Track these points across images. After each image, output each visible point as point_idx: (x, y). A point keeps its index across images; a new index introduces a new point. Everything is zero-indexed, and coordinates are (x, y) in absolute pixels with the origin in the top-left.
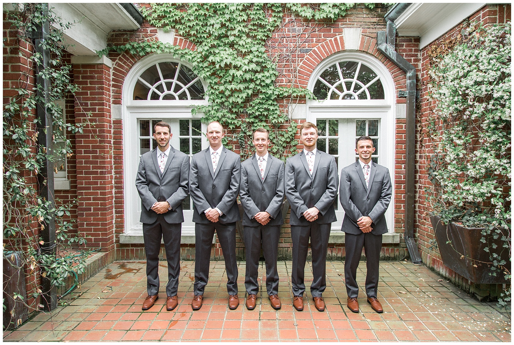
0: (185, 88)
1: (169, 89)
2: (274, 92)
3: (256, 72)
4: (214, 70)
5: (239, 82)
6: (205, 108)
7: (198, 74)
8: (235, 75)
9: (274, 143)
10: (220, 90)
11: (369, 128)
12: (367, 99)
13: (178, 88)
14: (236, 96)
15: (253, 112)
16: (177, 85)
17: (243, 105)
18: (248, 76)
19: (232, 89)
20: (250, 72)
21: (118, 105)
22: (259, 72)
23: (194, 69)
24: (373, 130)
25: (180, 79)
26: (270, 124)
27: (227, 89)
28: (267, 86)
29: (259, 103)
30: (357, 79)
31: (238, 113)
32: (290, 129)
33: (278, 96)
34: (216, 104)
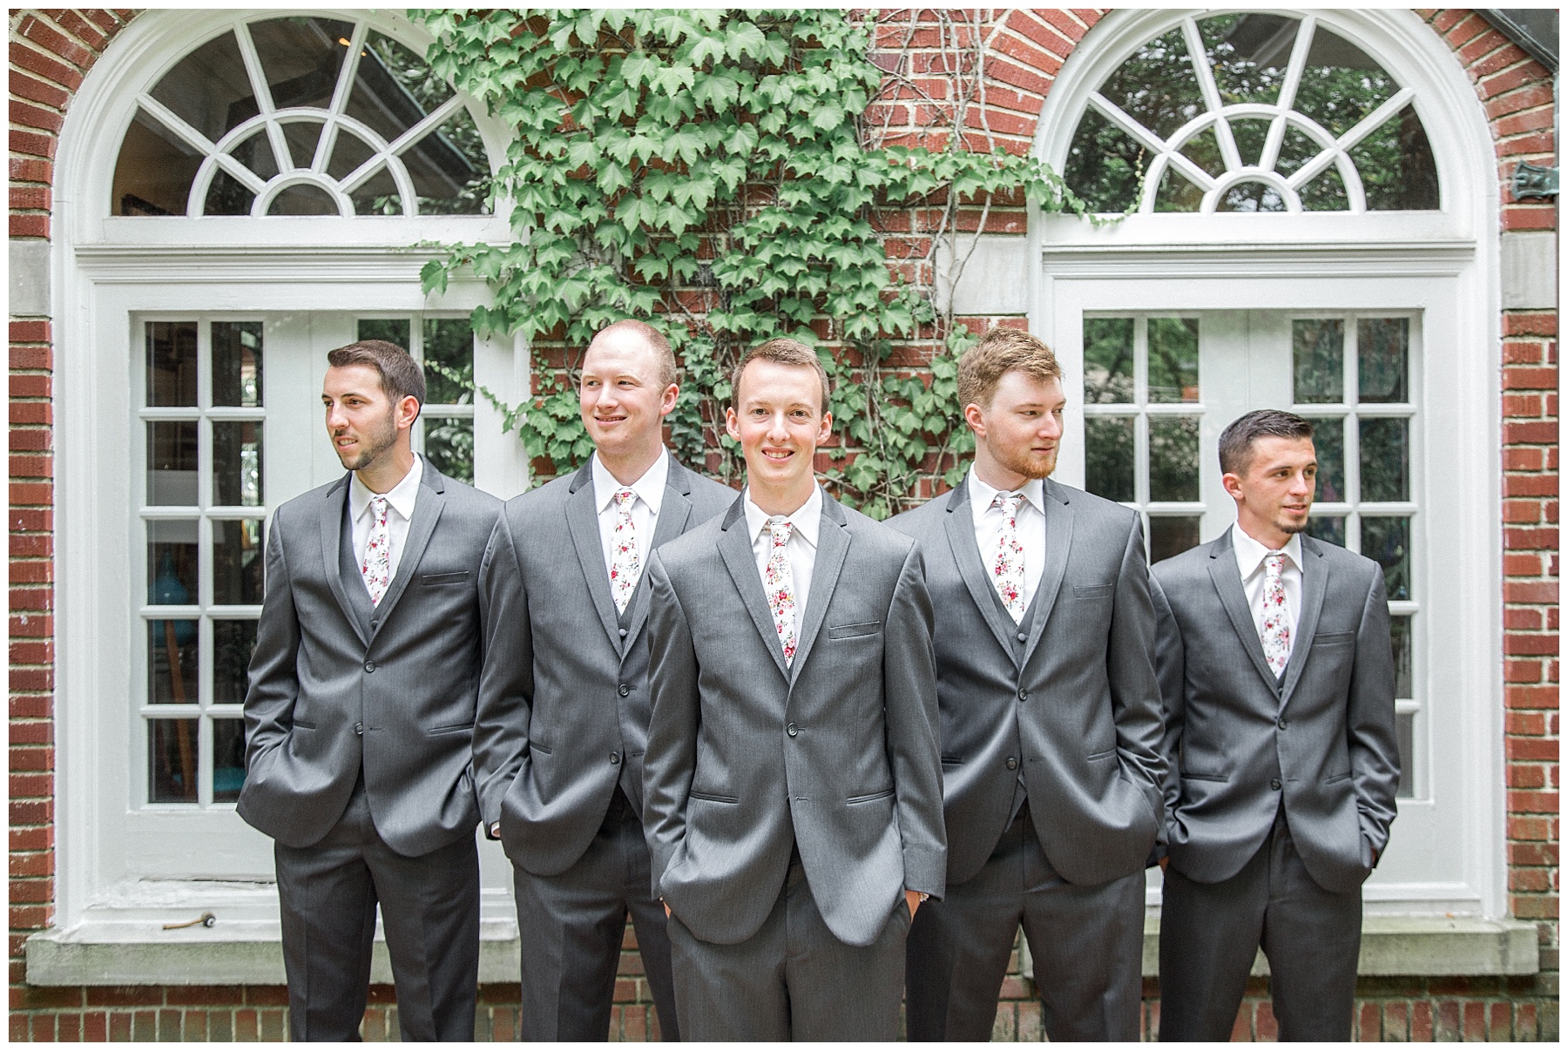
0: (387, 154)
1: (302, 157)
2: (861, 174)
3: (763, 69)
4: (541, 61)
5: (673, 120)
6: (494, 257)
7: (458, 79)
8: (653, 87)
9: (859, 443)
10: (576, 165)
11: (1361, 361)
12: (1346, 207)
13: (349, 154)
14: (659, 194)
15: (748, 281)
16: (344, 136)
17: (693, 244)
18: (721, 92)
19: (635, 159)
20: (734, 69)
21: (32, 243)
22: (780, 72)
23: (436, 53)
24: (1381, 368)
25: (359, 103)
26: (837, 344)
27: (612, 159)
28: (824, 141)
29: (782, 230)
30: (1297, 107)
31: (667, 282)
32: (943, 370)
33: (881, 193)
34: (551, 237)
